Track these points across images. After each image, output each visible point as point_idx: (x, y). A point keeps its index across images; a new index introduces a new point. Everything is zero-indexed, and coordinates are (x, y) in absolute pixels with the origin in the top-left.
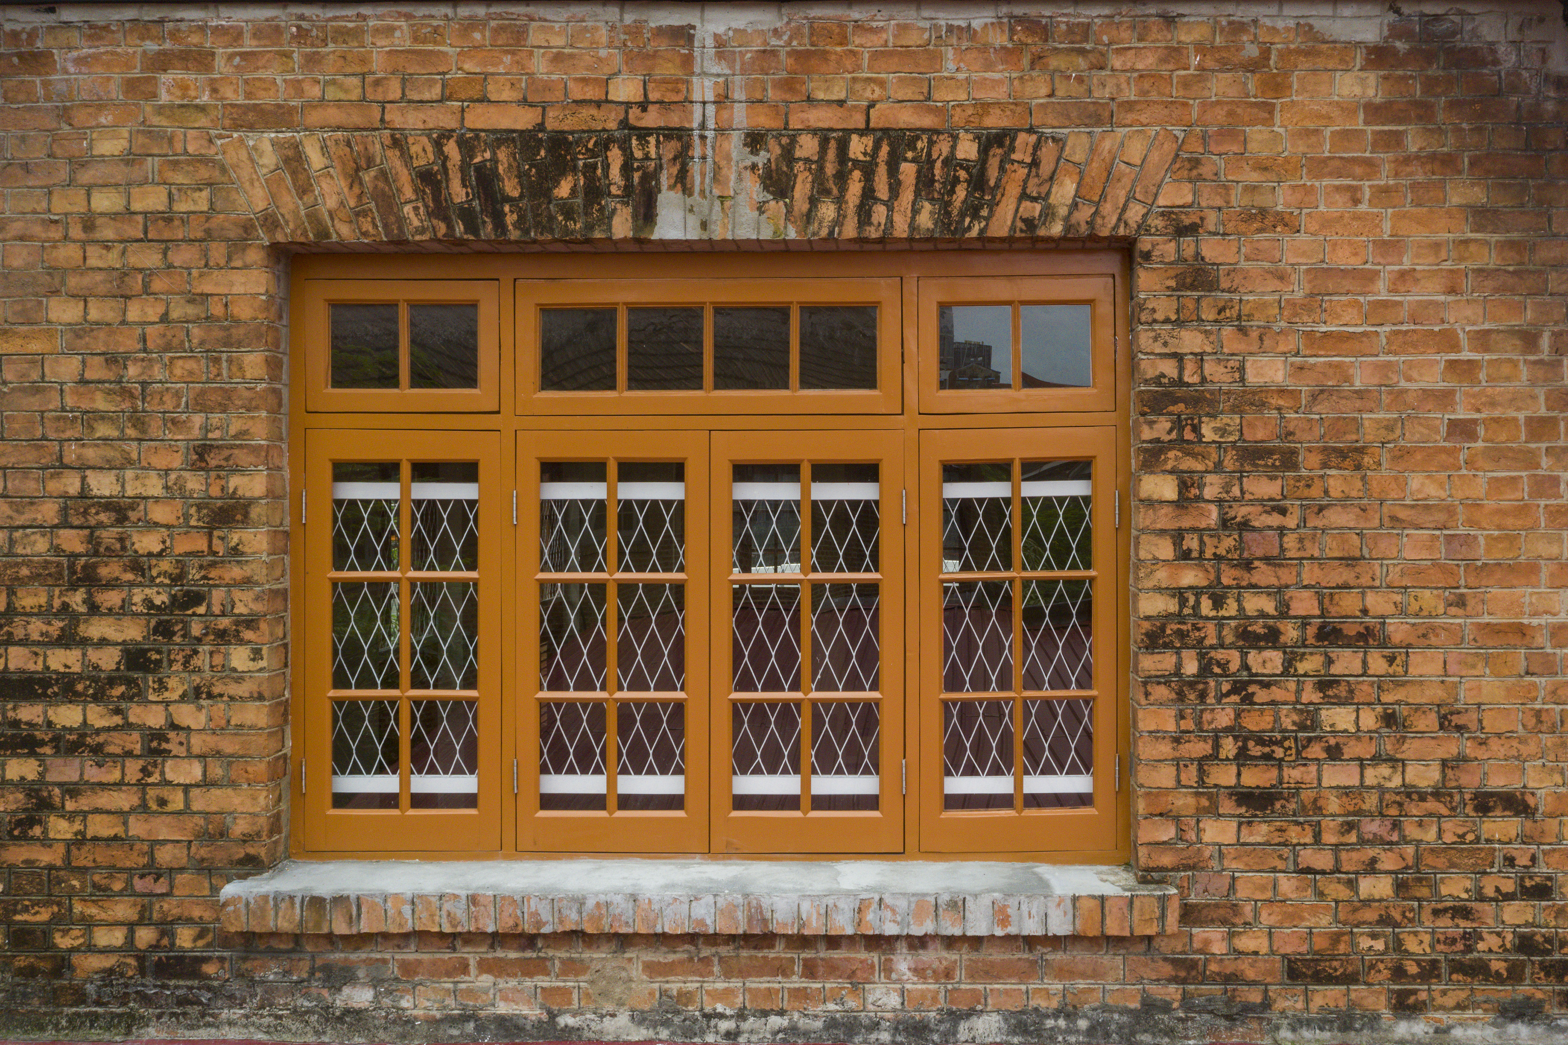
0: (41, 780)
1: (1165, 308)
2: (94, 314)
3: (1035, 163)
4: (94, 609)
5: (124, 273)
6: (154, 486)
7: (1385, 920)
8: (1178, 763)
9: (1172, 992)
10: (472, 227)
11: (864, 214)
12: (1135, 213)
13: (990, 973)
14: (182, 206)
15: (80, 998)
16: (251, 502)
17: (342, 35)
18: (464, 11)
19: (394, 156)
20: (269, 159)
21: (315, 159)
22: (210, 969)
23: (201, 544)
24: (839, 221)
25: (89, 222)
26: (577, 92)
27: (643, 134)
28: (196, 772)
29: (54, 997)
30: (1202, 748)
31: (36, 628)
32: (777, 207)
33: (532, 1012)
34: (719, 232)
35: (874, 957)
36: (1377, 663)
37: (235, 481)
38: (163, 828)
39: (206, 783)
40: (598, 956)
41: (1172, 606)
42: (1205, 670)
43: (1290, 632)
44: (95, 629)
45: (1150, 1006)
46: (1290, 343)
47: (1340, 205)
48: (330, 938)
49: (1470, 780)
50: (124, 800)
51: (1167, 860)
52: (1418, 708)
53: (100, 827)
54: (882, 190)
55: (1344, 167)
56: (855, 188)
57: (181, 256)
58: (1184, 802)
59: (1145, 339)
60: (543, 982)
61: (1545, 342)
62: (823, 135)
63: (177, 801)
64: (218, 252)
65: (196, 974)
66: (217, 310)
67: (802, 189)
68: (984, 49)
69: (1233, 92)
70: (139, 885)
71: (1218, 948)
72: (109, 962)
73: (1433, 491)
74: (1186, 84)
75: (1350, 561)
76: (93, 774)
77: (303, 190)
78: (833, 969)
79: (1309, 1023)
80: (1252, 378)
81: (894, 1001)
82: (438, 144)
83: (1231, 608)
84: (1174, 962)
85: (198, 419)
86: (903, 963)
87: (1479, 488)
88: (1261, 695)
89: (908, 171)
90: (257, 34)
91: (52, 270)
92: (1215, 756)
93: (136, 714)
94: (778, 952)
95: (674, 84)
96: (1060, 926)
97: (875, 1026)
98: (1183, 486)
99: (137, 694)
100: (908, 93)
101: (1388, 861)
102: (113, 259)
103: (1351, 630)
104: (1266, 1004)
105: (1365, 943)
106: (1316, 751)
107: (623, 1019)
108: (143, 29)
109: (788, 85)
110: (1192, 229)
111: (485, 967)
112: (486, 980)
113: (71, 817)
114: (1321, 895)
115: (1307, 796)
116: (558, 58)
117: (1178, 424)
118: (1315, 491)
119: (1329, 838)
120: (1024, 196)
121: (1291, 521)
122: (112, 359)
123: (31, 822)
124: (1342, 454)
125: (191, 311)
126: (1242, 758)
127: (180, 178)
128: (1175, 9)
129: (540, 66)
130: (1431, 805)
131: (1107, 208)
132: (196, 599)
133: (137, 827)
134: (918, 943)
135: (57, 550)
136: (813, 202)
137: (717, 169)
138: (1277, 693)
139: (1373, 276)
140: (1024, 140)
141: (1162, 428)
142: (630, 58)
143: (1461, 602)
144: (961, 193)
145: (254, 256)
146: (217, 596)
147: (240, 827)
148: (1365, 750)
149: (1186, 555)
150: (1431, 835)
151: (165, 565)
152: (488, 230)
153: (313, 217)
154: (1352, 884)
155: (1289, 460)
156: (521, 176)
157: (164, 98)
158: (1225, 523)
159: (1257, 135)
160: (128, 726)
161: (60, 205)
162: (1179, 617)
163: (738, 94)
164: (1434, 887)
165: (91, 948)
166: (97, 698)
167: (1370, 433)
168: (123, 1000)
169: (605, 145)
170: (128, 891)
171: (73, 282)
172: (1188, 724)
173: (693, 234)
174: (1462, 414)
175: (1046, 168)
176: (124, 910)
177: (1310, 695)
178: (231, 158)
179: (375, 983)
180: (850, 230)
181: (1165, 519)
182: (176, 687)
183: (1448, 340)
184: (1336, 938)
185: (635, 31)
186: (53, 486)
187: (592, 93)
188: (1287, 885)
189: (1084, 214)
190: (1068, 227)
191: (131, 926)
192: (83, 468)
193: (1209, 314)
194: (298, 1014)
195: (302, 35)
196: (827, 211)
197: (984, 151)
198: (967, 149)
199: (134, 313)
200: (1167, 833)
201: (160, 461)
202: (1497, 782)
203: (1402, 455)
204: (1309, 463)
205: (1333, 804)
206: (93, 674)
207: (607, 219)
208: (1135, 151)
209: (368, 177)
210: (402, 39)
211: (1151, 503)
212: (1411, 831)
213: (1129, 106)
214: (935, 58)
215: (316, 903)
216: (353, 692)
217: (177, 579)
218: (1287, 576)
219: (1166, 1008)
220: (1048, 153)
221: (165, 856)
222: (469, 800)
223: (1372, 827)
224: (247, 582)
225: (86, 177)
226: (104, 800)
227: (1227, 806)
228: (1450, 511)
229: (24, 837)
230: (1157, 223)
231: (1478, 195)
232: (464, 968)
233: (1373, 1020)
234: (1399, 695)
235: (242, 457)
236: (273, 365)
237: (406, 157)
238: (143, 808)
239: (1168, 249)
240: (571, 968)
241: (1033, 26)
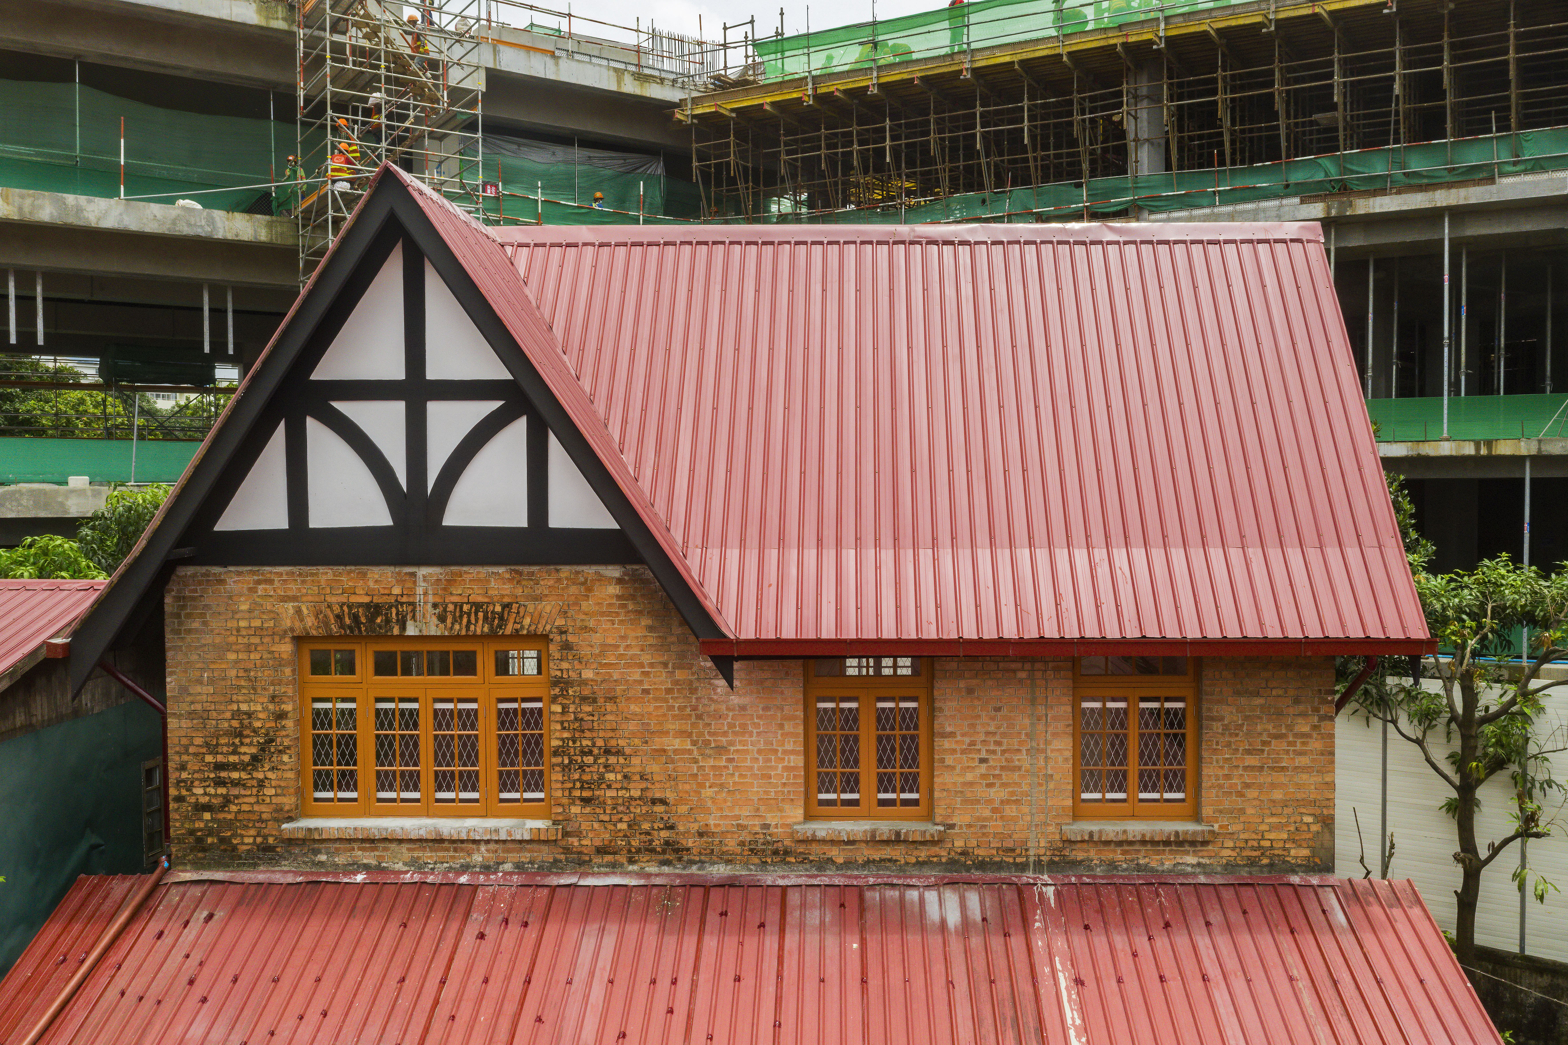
0: (227, 794)
1: (557, 655)
2: (240, 657)
3: (518, 613)
4: (242, 744)
5: (249, 645)
6: (259, 708)
7: (625, 836)
8: (563, 789)
9: (563, 857)
10: (352, 631)
11: (468, 627)
12: (548, 627)
13: (508, 851)
14: (266, 625)
15: (240, 858)
16: (288, 712)
17: (312, 575)
18: (348, 568)
19: (328, 610)
20: (291, 611)
21: (305, 611)
22: (278, 849)
23: (273, 725)
24: (460, 630)
25: (238, 630)
26: (382, 591)
27: (402, 604)
28: (273, 792)
29: (232, 858)
30: (571, 785)
31: (225, 749)
32: (442, 626)
33: (374, 862)
34: (425, 633)
35: (474, 846)
36: (621, 760)
37: (283, 706)
38: (263, 808)
39: (276, 795)
40: (393, 846)
41: (561, 743)
42: (571, 762)
43: (596, 751)
44: (243, 749)
45: (556, 861)
46: (595, 666)
47: (608, 625)
48: (314, 840)
49: (650, 794)
50: (252, 800)
51: (560, 818)
52: (634, 773)
53: (245, 808)
54: (473, 621)
55: (609, 614)
56: (465, 620)
57: (266, 640)
58: (565, 801)
59: (551, 665)
60: (377, 853)
61: (670, 665)
62: (455, 604)
63: (268, 800)
64: (277, 639)
65: (274, 851)
66: (277, 656)
67: (449, 620)
68: (503, 579)
69: (577, 592)
70: (257, 825)
71: (576, 844)
72: (248, 847)
73: (637, 709)
74: (563, 589)
75: (613, 730)
76: (243, 792)
77: (302, 620)
78: (462, 850)
79: (603, 866)
80: (583, 676)
81: (480, 859)
82: (341, 607)
83: (578, 744)
84: (564, 848)
85: (272, 688)
86: (483, 848)
87: (651, 709)
88: (587, 770)
89: (481, 615)
90: (287, 574)
91: (228, 644)
92: (574, 788)
93: (255, 774)
94: (446, 845)
95: (410, 589)
96: (527, 837)
97: (475, 866)
98: (563, 708)
99: (255, 769)
100: (480, 592)
101: (626, 819)
102: (246, 640)
103: (613, 750)
104: (590, 861)
105: (619, 843)
106: (604, 786)
107: (401, 864)
108: (254, 573)
109: (445, 589)
110: (565, 632)
111: (360, 849)
112: (360, 853)
113: (236, 805)
114: (606, 828)
115: (601, 799)
116: (376, 581)
117: (562, 690)
118: (603, 710)
119: (608, 811)
120: (515, 622)
121: (595, 719)
122: (246, 670)
123: (225, 806)
124: (611, 699)
125: (269, 656)
126: (582, 788)
127: (265, 617)
128: (559, 567)
129: (371, 584)
130: (638, 802)
131: (540, 626)
132: (272, 741)
133: (256, 808)
134: (488, 842)
135: (231, 726)
136: (453, 624)
137: (424, 614)
138: (592, 769)
139: (618, 646)
140: (515, 606)
141: (557, 691)
142: (397, 581)
143: (646, 742)
144: (496, 621)
145: (287, 640)
146: (279, 740)
147: (287, 808)
148: (619, 786)
149: (564, 728)
150: (638, 811)
151: (263, 731)
152: (356, 632)
153: (305, 629)
154: (615, 825)
155: (595, 701)
156: (366, 616)
157: (260, 593)
158: (576, 719)
159: (584, 604)
160: (253, 778)
161: (229, 625)
162: (563, 747)
163: (430, 592)
164: (640, 826)
165: (243, 844)
166: (243, 770)
167: (618, 693)
168: (253, 859)
169: (390, 607)
170: (254, 827)
171: (234, 647)
172: (566, 778)
173: (417, 633)
174: (646, 687)
175: (521, 614)
176: (253, 832)
177: (602, 770)
178: (280, 611)
179: (327, 854)
180: (463, 633)
181: (558, 718)
182: (267, 767)
183: (641, 665)
184: (611, 841)
185: (399, 573)
186: (229, 707)
187: (386, 592)
188: (596, 825)
189: (533, 627)
190: (528, 631)
191: (255, 837)
192: (238, 702)
193: (570, 657)
194: (305, 863)
195: (300, 575)
196: (457, 627)
197: (503, 609)
198: (498, 609)
199: (252, 656)
200: (560, 810)
201: (261, 700)
202: (658, 795)
203: (628, 699)
204: (601, 701)
205: (609, 802)
206: (242, 763)
207: (391, 629)
208: (548, 609)
209: (321, 617)
210: (330, 576)
211: (554, 713)
212: (632, 809)
213: (546, 596)
214: (488, 581)
215: (309, 830)
216: (319, 767)
217: (267, 735)
218: (595, 734)
219: (561, 861)
220: (522, 610)
221: (264, 816)
222: (355, 800)
223: (621, 808)
224: (287, 736)
225: (237, 616)
226: (246, 800)
227: (578, 802)
228: (643, 715)
229: (223, 811)
230: (554, 630)
231: (649, 622)
232: (353, 849)
233: (622, 865)
234: (628, 769)
235: (285, 699)
236: (294, 671)
237: (332, 611)
238: (258, 802)
239: (558, 638)
240: (385, 849)
241: (517, 572)
